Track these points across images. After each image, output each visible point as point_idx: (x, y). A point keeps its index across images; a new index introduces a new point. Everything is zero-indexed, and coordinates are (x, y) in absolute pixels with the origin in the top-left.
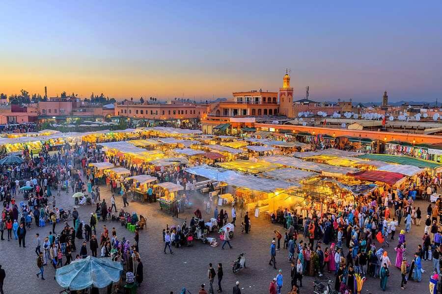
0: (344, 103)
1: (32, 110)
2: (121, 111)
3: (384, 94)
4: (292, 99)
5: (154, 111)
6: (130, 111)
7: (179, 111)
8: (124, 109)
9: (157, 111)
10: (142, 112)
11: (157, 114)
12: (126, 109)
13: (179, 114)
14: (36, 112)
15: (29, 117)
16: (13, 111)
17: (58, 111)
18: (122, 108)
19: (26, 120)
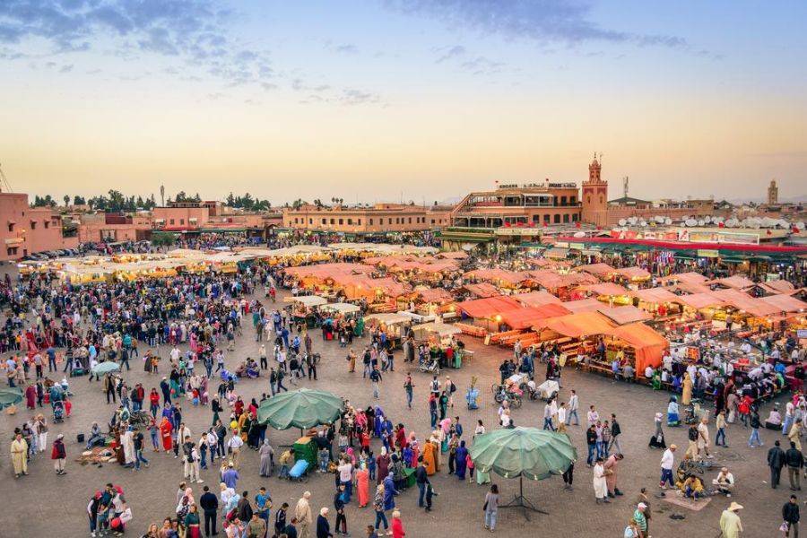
0: (700, 202)
1: (140, 221)
2: (293, 221)
3: (769, 186)
4: (606, 198)
5: (355, 220)
6: (311, 220)
7: (398, 219)
8: (299, 218)
9: (359, 220)
10: (332, 222)
11: (360, 224)
12: (304, 217)
13: (398, 223)
14: (147, 223)
15: (137, 231)
16: (107, 223)
17: (186, 222)
18: (297, 217)
19: (133, 235)
